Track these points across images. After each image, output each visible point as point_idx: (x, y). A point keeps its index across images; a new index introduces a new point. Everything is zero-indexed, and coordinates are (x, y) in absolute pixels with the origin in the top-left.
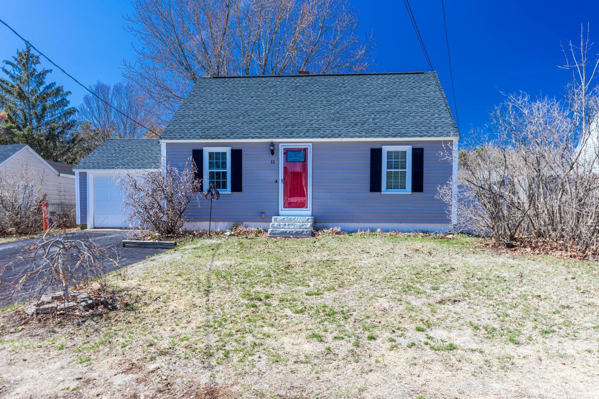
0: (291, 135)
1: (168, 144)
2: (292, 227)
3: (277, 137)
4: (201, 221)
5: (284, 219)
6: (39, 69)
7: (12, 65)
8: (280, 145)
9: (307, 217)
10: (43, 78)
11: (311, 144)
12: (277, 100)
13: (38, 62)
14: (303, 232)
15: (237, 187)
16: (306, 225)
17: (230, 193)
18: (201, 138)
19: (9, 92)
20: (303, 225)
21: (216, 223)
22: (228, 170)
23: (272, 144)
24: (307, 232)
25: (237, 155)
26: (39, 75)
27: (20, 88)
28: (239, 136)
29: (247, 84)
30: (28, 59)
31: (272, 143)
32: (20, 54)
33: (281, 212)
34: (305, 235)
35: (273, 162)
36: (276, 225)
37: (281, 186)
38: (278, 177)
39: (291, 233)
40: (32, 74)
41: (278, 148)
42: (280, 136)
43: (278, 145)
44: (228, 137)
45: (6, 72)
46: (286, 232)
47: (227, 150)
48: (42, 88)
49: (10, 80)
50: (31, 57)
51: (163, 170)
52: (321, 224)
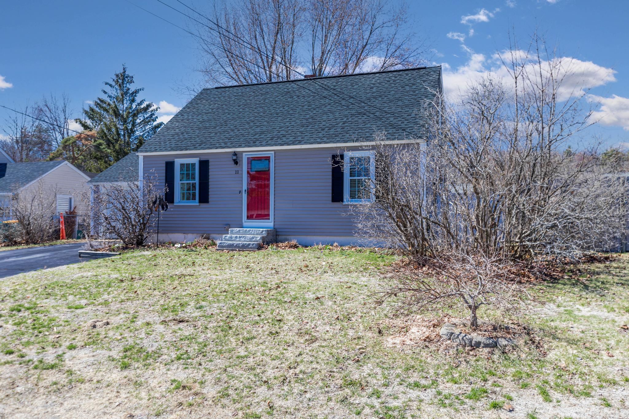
0: (254, 144)
1: (145, 157)
2: (243, 239)
3: (240, 146)
4: (172, 233)
5: (239, 231)
6: (132, 88)
7: (111, 85)
8: (244, 154)
9: (261, 229)
10: (135, 96)
11: (273, 152)
12: (260, 107)
13: (132, 82)
14: (249, 244)
15: (204, 198)
16: (256, 238)
17: (198, 204)
18: (172, 150)
19: (106, 110)
20: (253, 238)
21: (186, 235)
22: (197, 181)
23: (235, 154)
24: (253, 244)
25: (204, 165)
26: (132, 93)
27: (116, 107)
28: (207, 146)
29: (242, 93)
30: (123, 80)
31: (235, 152)
32: (117, 76)
33: (245, 224)
34: (251, 248)
35: (237, 172)
36: (227, 238)
37: (245, 196)
38: (242, 187)
39: (237, 246)
40: (126, 93)
41: (242, 157)
42: (243, 145)
43: (242, 154)
44: (195, 148)
45: (105, 92)
46: (233, 245)
47: (196, 161)
48: (134, 106)
49: (108, 100)
50: (127, 77)
51: (140, 183)
52: (283, 237)
